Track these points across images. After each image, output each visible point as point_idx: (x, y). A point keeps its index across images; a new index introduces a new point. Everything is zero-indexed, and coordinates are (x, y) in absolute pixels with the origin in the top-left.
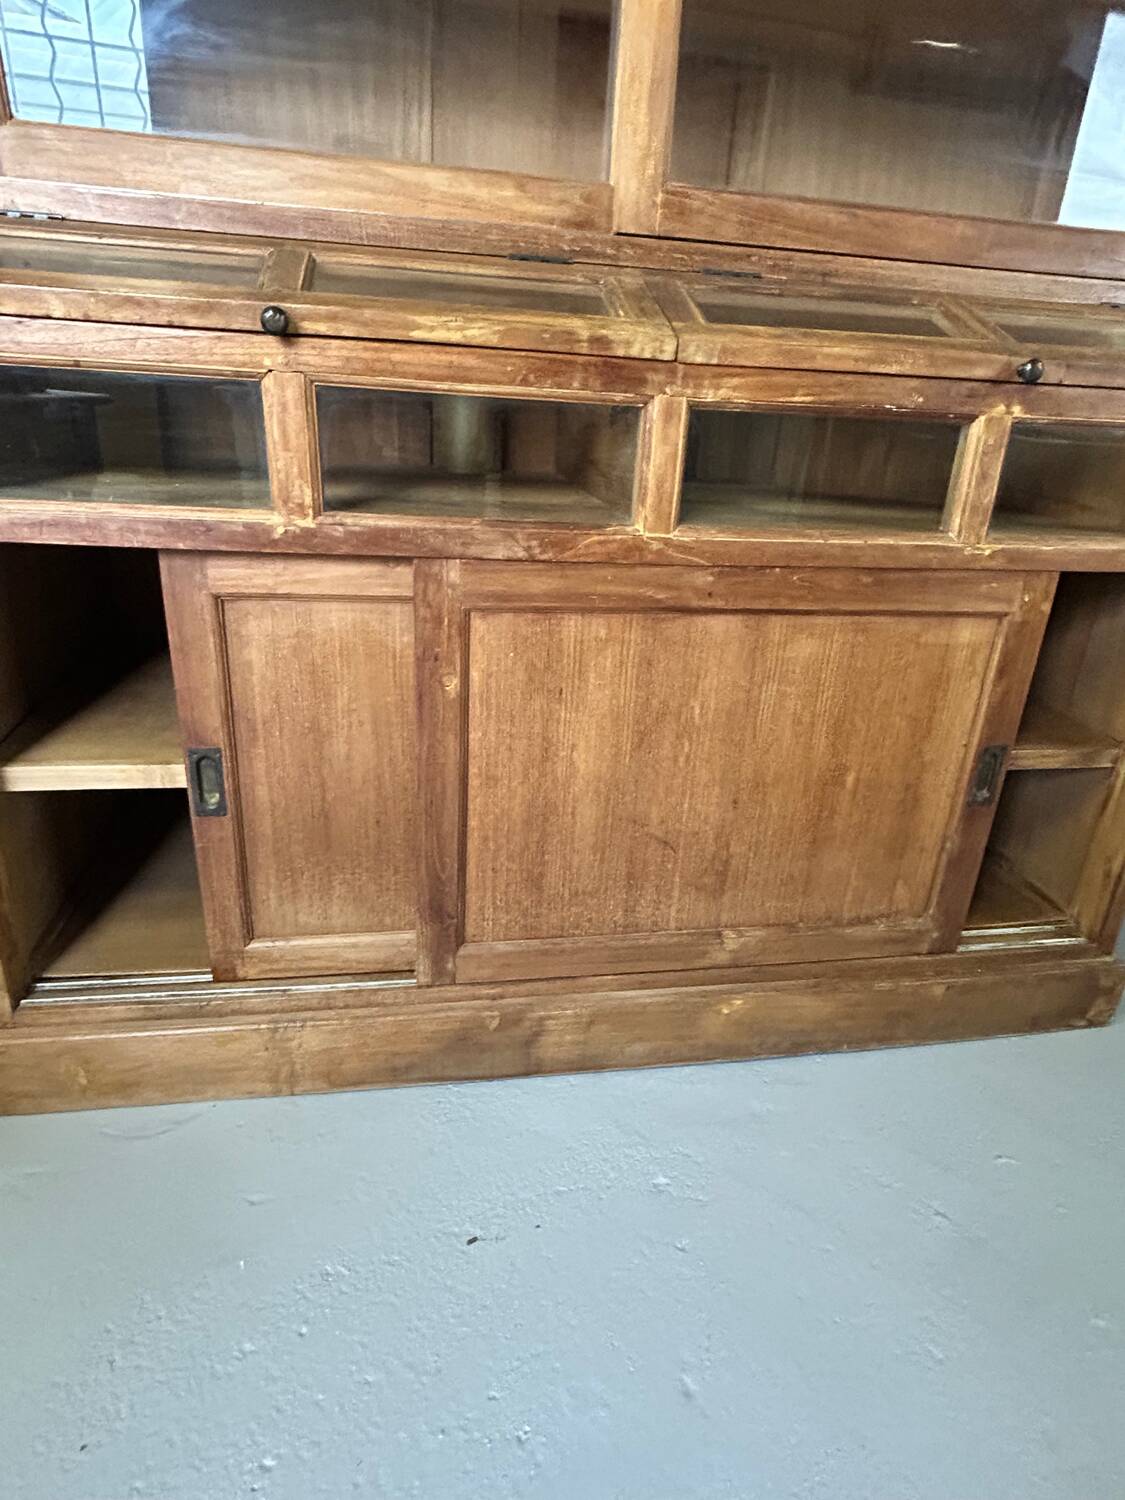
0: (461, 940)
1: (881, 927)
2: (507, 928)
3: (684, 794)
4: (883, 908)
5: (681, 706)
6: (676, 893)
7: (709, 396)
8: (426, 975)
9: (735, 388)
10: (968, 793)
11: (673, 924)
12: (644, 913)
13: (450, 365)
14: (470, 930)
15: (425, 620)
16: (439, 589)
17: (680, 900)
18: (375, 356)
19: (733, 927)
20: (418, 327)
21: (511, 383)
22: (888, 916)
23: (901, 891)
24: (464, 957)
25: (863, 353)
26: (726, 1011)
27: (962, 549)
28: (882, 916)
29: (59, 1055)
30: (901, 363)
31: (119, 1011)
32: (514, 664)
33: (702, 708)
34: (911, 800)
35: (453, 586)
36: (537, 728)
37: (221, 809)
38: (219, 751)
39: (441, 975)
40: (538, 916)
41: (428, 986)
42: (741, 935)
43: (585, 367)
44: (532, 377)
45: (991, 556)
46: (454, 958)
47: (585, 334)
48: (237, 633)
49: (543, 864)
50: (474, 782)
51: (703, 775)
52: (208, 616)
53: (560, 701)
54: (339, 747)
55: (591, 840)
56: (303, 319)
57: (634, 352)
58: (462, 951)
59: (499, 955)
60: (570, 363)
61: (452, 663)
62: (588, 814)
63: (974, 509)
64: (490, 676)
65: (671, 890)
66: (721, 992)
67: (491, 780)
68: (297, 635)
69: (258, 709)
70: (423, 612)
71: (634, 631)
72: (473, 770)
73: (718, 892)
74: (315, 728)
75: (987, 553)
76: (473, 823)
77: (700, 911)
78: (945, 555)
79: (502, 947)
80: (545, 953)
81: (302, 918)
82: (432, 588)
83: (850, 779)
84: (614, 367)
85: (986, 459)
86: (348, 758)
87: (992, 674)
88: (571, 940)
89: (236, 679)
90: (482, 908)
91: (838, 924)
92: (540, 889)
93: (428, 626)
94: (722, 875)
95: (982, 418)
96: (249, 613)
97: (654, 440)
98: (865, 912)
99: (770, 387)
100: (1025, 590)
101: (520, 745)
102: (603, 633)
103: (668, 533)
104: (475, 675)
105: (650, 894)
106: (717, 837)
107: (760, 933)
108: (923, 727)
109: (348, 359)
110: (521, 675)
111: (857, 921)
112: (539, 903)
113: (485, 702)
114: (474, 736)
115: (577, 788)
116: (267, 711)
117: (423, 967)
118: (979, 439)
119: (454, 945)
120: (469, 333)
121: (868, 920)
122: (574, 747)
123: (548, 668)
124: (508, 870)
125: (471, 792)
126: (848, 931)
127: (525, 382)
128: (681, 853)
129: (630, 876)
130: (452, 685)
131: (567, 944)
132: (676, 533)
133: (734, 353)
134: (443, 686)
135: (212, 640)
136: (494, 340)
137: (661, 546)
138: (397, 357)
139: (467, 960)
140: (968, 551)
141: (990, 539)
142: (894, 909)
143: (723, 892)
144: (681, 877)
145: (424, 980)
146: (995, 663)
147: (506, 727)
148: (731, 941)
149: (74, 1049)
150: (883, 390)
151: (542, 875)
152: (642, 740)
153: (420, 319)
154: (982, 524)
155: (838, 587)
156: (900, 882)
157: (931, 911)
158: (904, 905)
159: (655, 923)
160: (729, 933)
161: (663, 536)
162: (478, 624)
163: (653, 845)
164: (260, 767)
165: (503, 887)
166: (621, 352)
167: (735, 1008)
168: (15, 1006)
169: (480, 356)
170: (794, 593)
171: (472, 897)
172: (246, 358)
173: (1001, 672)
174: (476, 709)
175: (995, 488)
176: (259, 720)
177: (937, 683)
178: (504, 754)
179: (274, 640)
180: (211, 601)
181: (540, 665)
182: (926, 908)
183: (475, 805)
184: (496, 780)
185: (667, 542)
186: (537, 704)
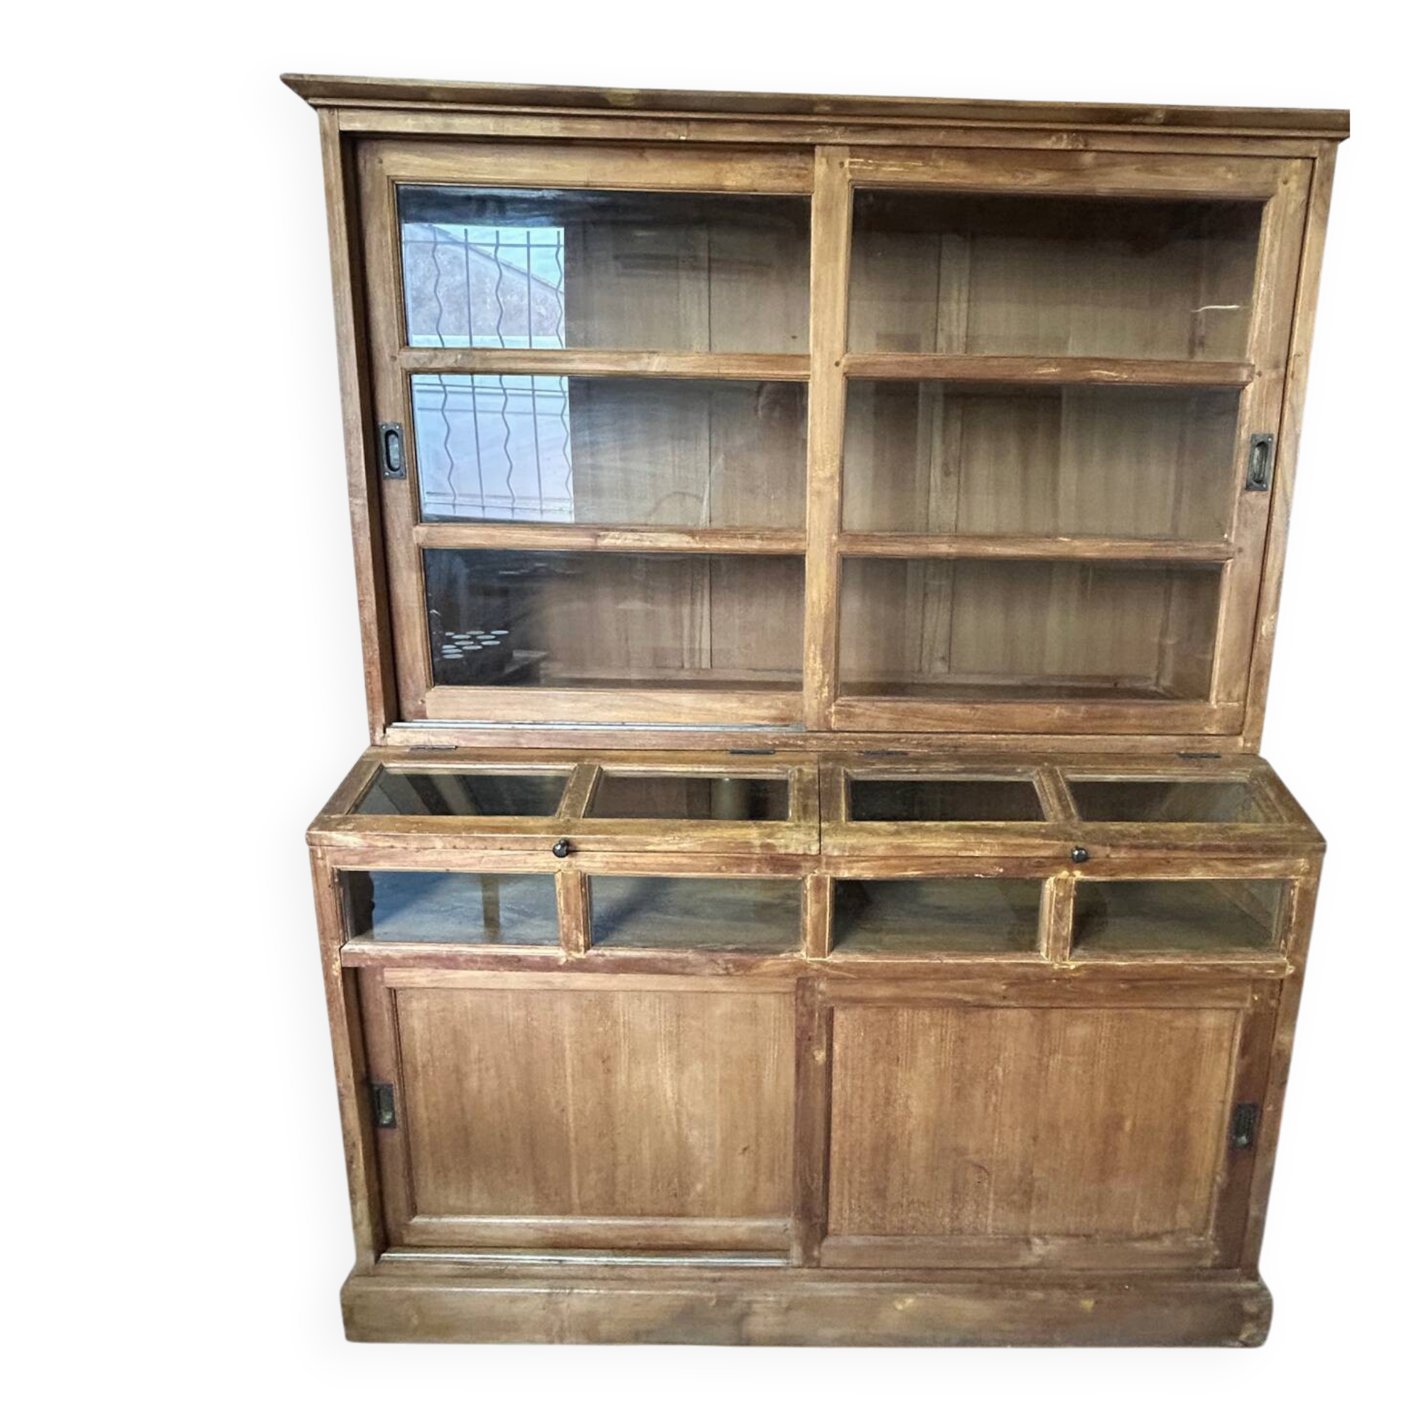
0: (825, 1233)
1: (1167, 1243)
2: (859, 1227)
3: (993, 1132)
4: (1168, 1226)
5: (988, 1070)
6: (991, 1206)
7: (845, 874)
8: (797, 1258)
9: (863, 869)
10: (1229, 1138)
11: (990, 1230)
12: (967, 1218)
13: (671, 864)
14: (832, 1226)
15: (802, 1015)
16: (812, 995)
17: (994, 1211)
18: (623, 860)
19: (1040, 1235)
20: (651, 844)
21: (711, 871)
22: (1172, 1232)
23: (1181, 1212)
24: (827, 1247)
25: (954, 845)
26: (900, 1307)
27: (1052, 965)
28: (1167, 1232)
29: (402, 1301)
30: (982, 850)
31: (446, 1269)
32: (864, 1039)
33: (1004, 1071)
34: (1181, 1143)
35: (821, 993)
36: (881, 1084)
37: (392, 1124)
38: (391, 1085)
39: (809, 1260)
40: (882, 1218)
41: (799, 1267)
42: (1046, 1242)
43: (759, 860)
44: (724, 868)
45: (1078, 969)
46: (820, 1247)
47: (757, 842)
48: (404, 1009)
49: (887, 1179)
50: (836, 1120)
51: (1008, 1120)
52: (385, 1001)
53: (897, 1065)
54: (473, 1083)
55: (922, 1163)
56: (580, 843)
57: (791, 850)
58: (825, 1243)
59: (855, 1248)
60: (750, 859)
61: (820, 1042)
62: (919, 1146)
63: (1056, 938)
64: (847, 1048)
65: (988, 1203)
66: (896, 1290)
67: (848, 1118)
68: (443, 1010)
69: (419, 1058)
70: (801, 1008)
71: (951, 1021)
72: (835, 1111)
73: (1024, 1208)
74: (457, 1069)
75: (1072, 967)
76: (835, 1148)
77: (1012, 1222)
78: (1038, 969)
79: (856, 1241)
80: (889, 1248)
81: (452, 1202)
82: (808, 994)
83: (1128, 1125)
84: (778, 860)
85: (1059, 906)
86: (480, 1092)
87: (1236, 1050)
88: (909, 1238)
89: (404, 1040)
90: (842, 1210)
91: (1130, 1238)
92: (885, 1197)
93: (804, 1019)
94: (1028, 1194)
95: (1052, 879)
96: (412, 997)
97: (809, 901)
98: (1153, 1228)
99: (888, 867)
100: (1254, 992)
101: (869, 1096)
102: (927, 1020)
103: (824, 957)
104: (837, 1047)
105: (970, 1207)
106: (1022, 1164)
107: (1062, 1242)
108: (1185, 1087)
109: (607, 863)
110: (870, 1048)
111: (1142, 1237)
112: (884, 1209)
113: (844, 1066)
114: (836, 1088)
115: (912, 1124)
116: (424, 1059)
117: (796, 1251)
118: (1052, 893)
119: (819, 1237)
120: (682, 846)
121: (1155, 1237)
122: (908, 1097)
123: (888, 1043)
124: (861, 1183)
125: (834, 1126)
126: (1137, 1245)
127: (719, 870)
128: (993, 1177)
129: (954, 1190)
130: (820, 1056)
131: (906, 1241)
132: (831, 956)
133: (860, 849)
134: (814, 1057)
135: (386, 1015)
136: (699, 849)
137: (819, 966)
138: (637, 860)
139: (828, 1251)
140: (1056, 967)
141: (1073, 957)
142: (1177, 1227)
143: (1030, 1207)
144: (996, 1193)
145: (795, 1262)
146: (1237, 1042)
147: (859, 1083)
148: (1039, 1247)
149: (410, 1297)
150: (971, 865)
151: (886, 1188)
152: (958, 1094)
153: (650, 839)
154: (1064, 948)
155: (1101, 991)
156: (1180, 1206)
157: (1210, 1232)
158: (1186, 1225)
159: (976, 1228)
160: (1037, 1241)
161: (821, 959)
162: (839, 1016)
163: (971, 1169)
164: (420, 1095)
165: (857, 1195)
166: (782, 851)
167: (907, 1305)
168: (377, 1258)
169: (690, 857)
170: (1069, 996)
171: (834, 1200)
172: (545, 865)
173: (1244, 1050)
174: (837, 1071)
175: (1071, 924)
176: (420, 1064)
177: (1192, 1055)
178: (857, 1102)
179: (428, 1013)
180: (387, 992)
181: (883, 1041)
182: (1206, 1228)
183: (836, 1135)
184: (851, 1119)
185: (824, 964)
186: (880, 1067)
